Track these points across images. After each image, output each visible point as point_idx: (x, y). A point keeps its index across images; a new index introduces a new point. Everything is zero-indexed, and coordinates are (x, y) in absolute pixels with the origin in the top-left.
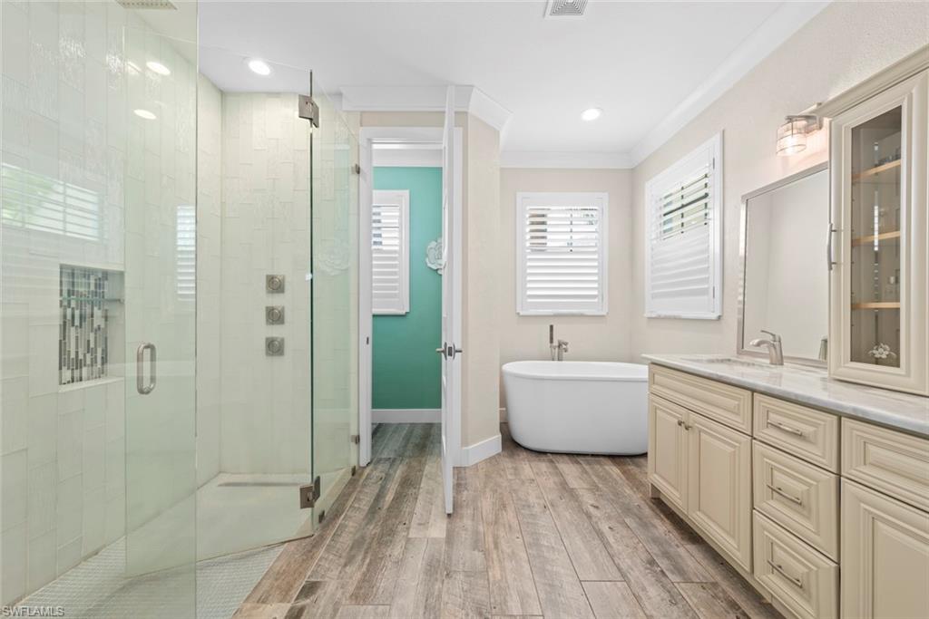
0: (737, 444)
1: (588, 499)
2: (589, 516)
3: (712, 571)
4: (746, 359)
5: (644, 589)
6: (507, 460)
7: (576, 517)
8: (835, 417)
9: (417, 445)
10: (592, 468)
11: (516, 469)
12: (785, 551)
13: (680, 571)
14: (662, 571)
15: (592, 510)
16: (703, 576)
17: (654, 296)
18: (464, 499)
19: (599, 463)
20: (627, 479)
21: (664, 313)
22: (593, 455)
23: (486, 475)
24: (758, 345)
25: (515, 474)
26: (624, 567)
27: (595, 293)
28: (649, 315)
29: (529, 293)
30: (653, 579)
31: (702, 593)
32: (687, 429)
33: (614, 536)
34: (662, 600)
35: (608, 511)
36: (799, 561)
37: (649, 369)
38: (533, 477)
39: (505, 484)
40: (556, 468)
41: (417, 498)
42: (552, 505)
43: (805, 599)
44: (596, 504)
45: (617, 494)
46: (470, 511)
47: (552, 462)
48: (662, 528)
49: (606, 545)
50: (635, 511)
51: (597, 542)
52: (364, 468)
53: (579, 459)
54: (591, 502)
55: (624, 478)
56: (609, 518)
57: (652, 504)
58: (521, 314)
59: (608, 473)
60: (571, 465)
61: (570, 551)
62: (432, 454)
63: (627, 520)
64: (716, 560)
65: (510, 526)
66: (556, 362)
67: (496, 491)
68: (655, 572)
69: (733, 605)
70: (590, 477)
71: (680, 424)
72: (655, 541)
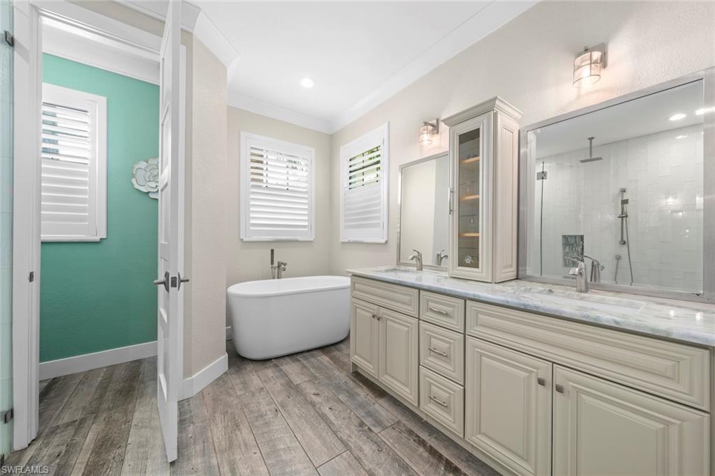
0: (410, 325)
1: (310, 390)
2: (313, 404)
3: (395, 413)
4: (403, 268)
5: (361, 450)
6: (234, 376)
7: (303, 410)
8: (463, 301)
9: (120, 391)
10: (309, 362)
11: (244, 383)
12: (439, 388)
13: (379, 422)
14: (369, 429)
15: (314, 398)
16: (392, 419)
17: (346, 227)
18: (190, 435)
19: (313, 356)
20: (335, 363)
21: (353, 239)
22: (309, 351)
23: (214, 400)
24: (412, 259)
25: (245, 389)
26: (345, 438)
27: (306, 224)
28: (343, 241)
29: (252, 222)
30: (365, 438)
31: (394, 433)
32: (378, 319)
33: (334, 414)
34: (374, 451)
35: (326, 394)
36: (444, 390)
37: (352, 279)
38: (262, 386)
39: (235, 402)
40: (281, 370)
41: (123, 460)
42: (283, 407)
43: (447, 412)
44: (317, 392)
45: (329, 378)
46: (199, 447)
47: (276, 366)
48: (363, 393)
49: (329, 424)
50: (344, 387)
51: (323, 425)
52: (23, 451)
53: (299, 357)
54: (312, 392)
55: (332, 363)
56: (328, 400)
57: (353, 378)
58: (244, 240)
59: (321, 363)
60: (293, 364)
61: (304, 444)
62: (141, 397)
63: (340, 397)
64: (395, 404)
65: (246, 445)
66: (276, 280)
67: (227, 412)
68: (365, 431)
69: (411, 432)
70: (309, 370)
71: (374, 316)
72: (361, 406)
